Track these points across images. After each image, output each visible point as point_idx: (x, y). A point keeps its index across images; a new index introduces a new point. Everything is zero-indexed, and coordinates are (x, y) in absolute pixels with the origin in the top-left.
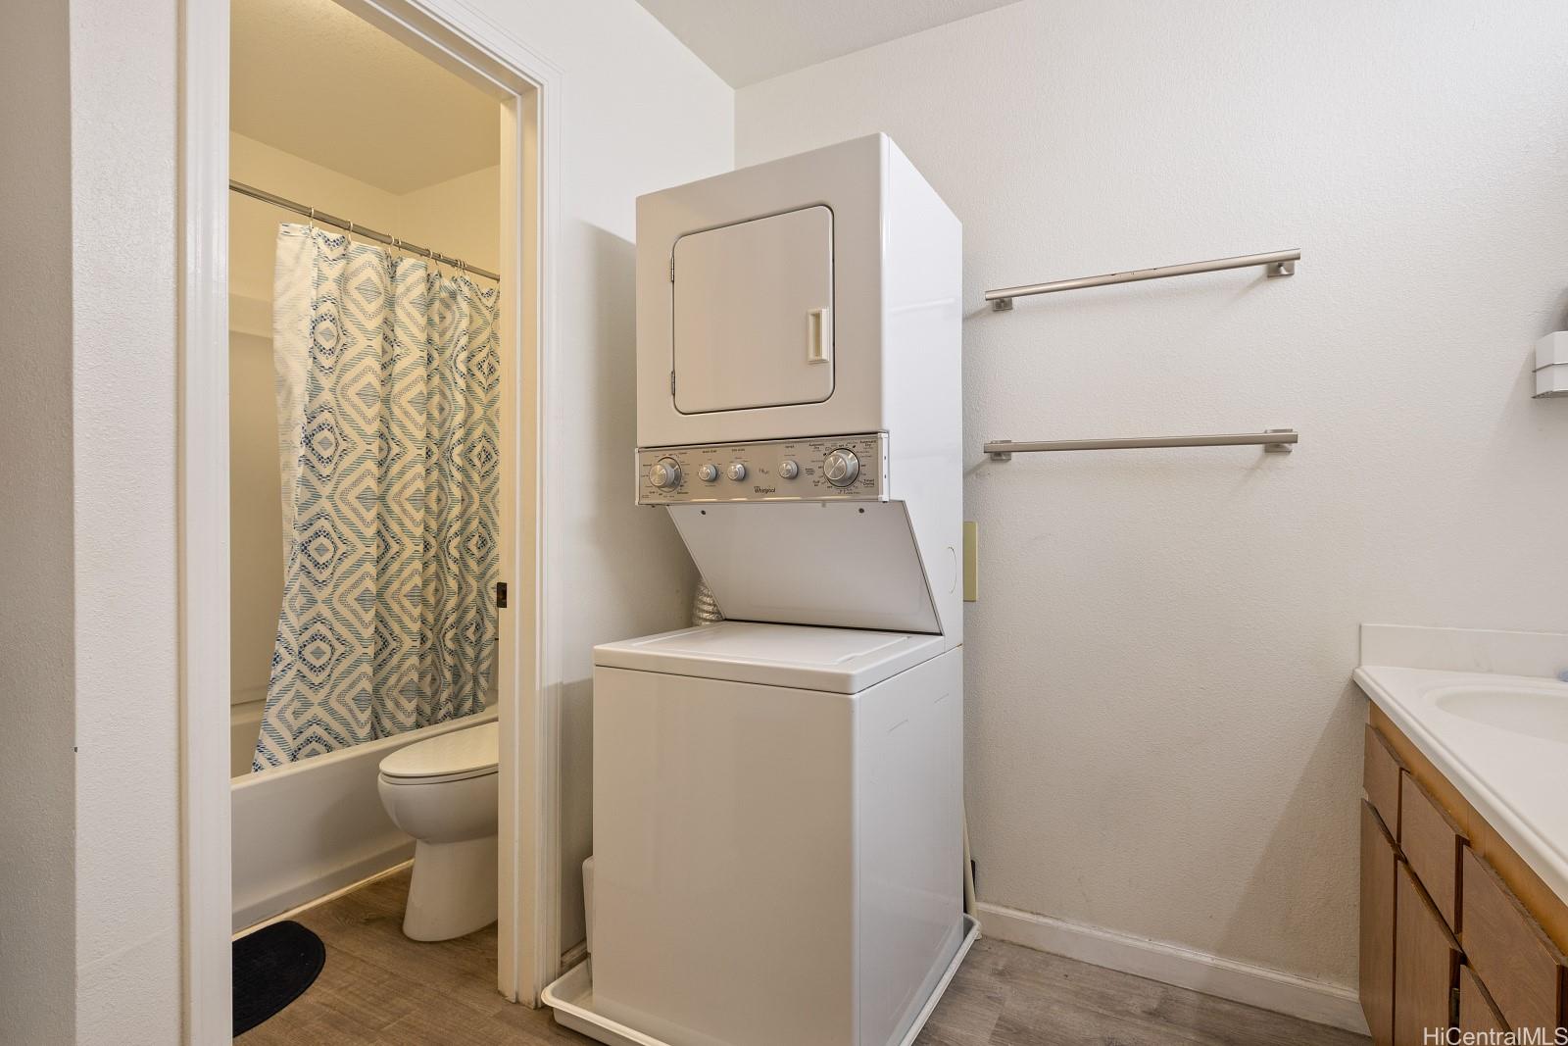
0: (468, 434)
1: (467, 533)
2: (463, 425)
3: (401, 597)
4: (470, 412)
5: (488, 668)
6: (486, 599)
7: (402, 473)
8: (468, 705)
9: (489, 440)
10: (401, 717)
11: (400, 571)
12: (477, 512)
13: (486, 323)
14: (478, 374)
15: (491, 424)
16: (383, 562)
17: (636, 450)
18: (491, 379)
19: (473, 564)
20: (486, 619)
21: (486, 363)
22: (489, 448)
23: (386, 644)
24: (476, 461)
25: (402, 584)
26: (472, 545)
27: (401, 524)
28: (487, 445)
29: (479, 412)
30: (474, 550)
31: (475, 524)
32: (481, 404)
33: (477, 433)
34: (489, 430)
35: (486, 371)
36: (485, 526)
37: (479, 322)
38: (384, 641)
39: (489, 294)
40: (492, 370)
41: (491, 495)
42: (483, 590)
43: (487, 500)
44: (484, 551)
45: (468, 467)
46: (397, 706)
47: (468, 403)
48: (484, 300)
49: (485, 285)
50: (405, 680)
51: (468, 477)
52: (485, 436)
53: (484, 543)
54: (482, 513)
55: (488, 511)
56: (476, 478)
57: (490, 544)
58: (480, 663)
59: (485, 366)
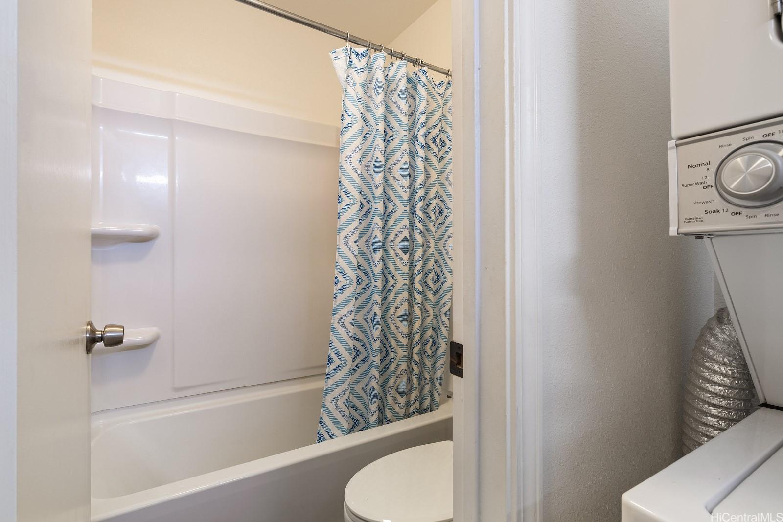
0: (426, 193)
1: (426, 270)
2: (423, 186)
3: (395, 319)
4: (427, 177)
5: (442, 375)
6: (440, 321)
7: (395, 225)
8: (427, 403)
9: (441, 199)
10: (397, 409)
11: (395, 299)
12: (432, 254)
13: (439, 106)
14: (433, 147)
15: (443, 186)
16: (385, 292)
17: (671, 144)
18: (443, 151)
19: (430, 295)
20: (440, 337)
21: (439, 138)
22: (441, 204)
23: (387, 354)
24: (432, 214)
25: (396, 309)
26: (429, 280)
27: (395, 264)
28: (440, 203)
29: (433, 176)
30: (431, 284)
31: (431, 263)
32: (435, 170)
33: (433, 193)
34: (441, 191)
35: (439, 144)
36: (439, 265)
37: (433, 105)
38: (386, 350)
39: (440, 85)
40: (443, 144)
41: (443, 241)
42: (438, 315)
43: (440, 245)
44: (438, 284)
45: (427, 220)
46: (394, 401)
47: (426, 170)
48: (437, 89)
49: (438, 78)
50: (399, 381)
51: (426, 227)
52: (438, 195)
53: (438, 278)
54: (436, 255)
55: (441, 253)
56: (432, 228)
57: (442, 279)
58: (436, 371)
59: (438, 140)
